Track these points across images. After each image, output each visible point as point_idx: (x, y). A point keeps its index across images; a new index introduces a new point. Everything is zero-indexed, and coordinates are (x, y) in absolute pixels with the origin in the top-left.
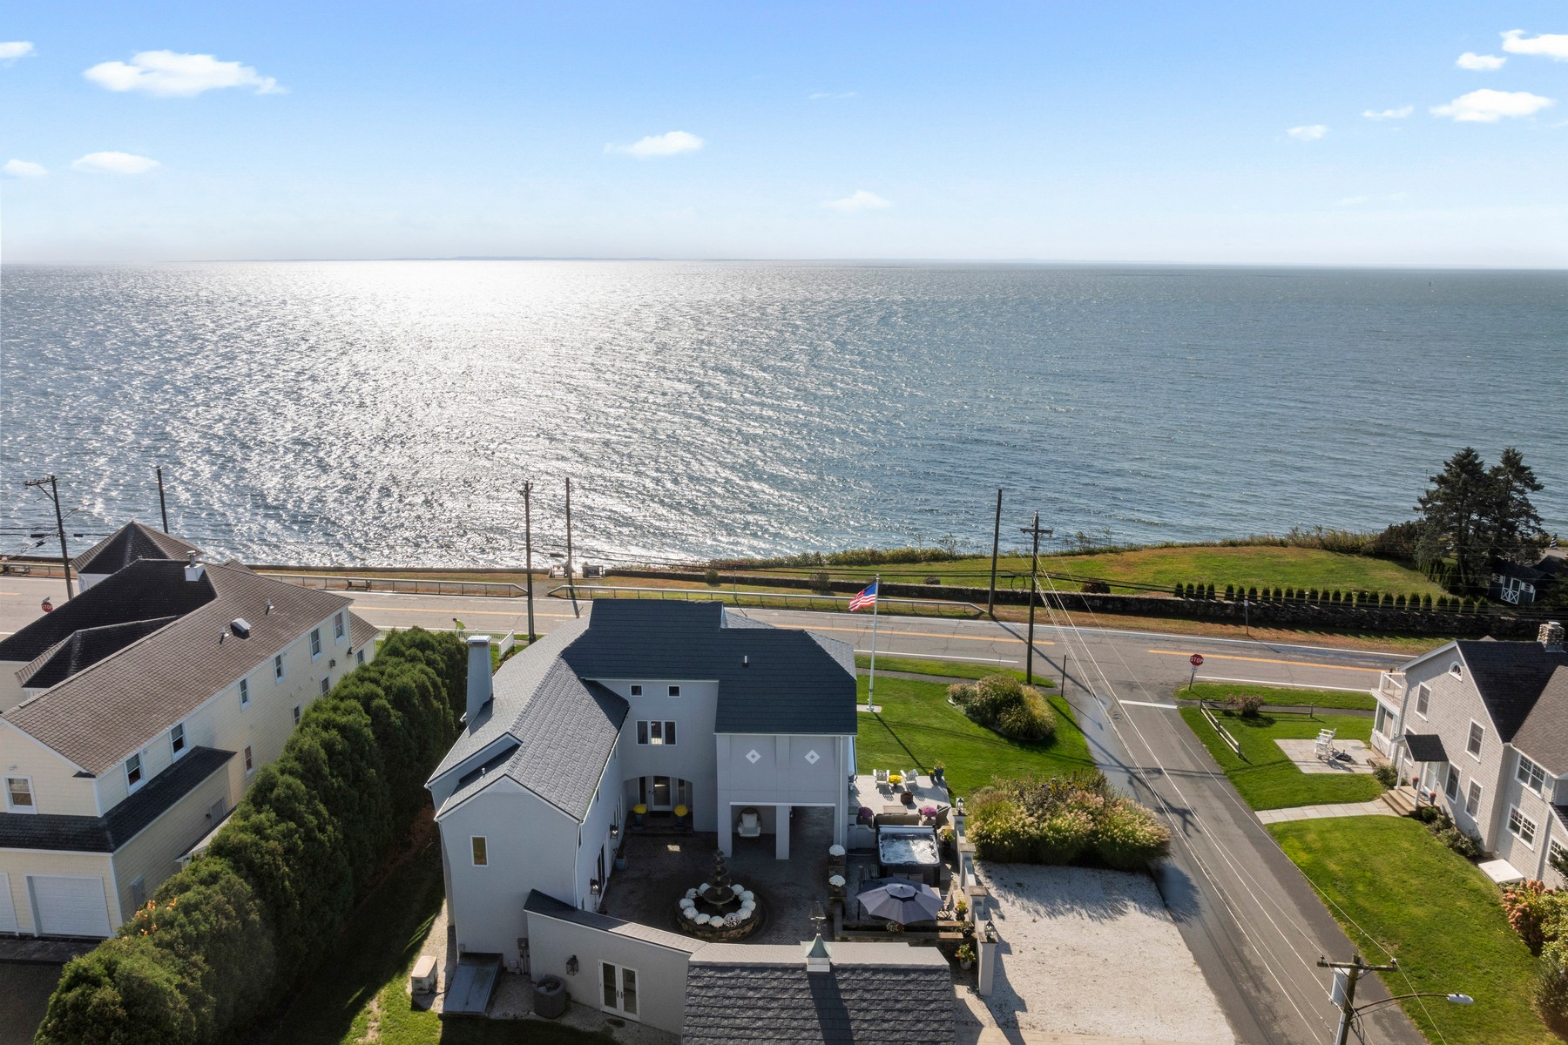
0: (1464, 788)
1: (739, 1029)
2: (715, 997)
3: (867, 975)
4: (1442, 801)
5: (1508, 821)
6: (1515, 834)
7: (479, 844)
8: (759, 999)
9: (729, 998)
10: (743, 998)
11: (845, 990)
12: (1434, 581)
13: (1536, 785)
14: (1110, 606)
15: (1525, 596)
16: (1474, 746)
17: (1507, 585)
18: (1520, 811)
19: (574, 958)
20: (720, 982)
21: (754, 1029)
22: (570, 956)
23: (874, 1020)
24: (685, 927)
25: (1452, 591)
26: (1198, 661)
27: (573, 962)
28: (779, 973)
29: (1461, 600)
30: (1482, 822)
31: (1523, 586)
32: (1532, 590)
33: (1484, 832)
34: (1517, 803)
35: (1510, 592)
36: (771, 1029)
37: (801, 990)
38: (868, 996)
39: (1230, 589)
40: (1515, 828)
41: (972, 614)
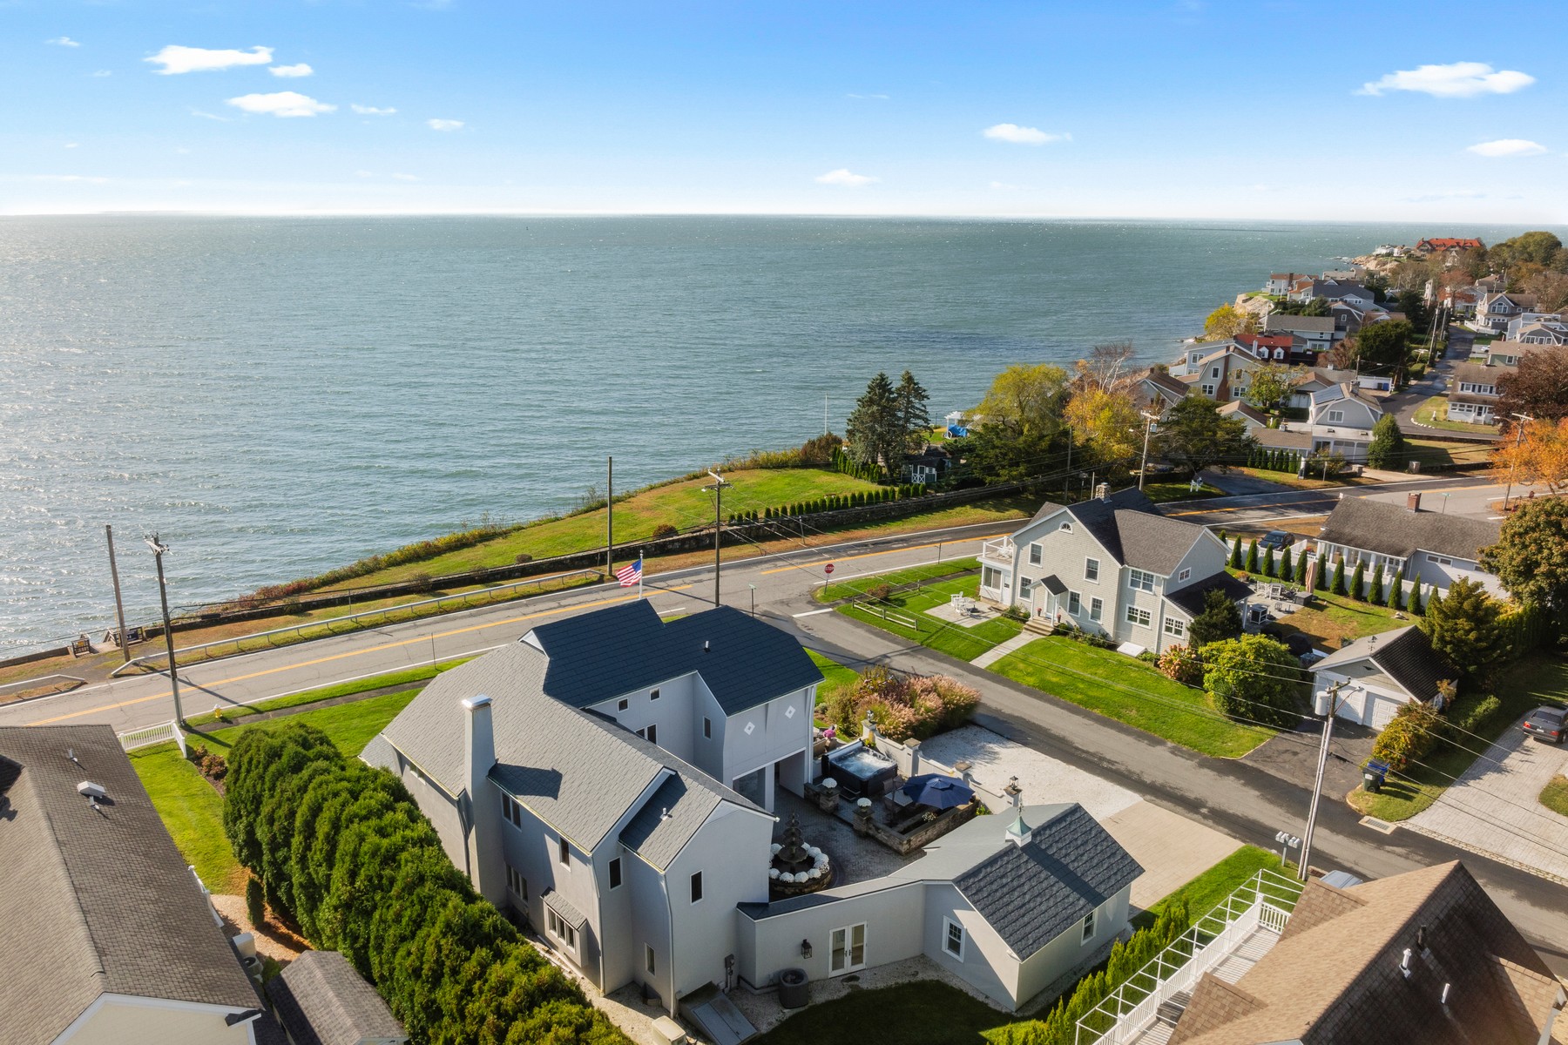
0: (1086, 603)
1: (1021, 907)
2: (989, 895)
3: (1048, 832)
4: (1068, 619)
5: (1129, 615)
6: (1133, 623)
7: (696, 880)
8: (1012, 881)
9: (997, 891)
10: (1004, 886)
11: (1047, 848)
12: (860, 478)
13: (1147, 587)
14: (687, 546)
15: (929, 477)
16: (1092, 574)
17: (915, 471)
18: (1135, 607)
19: (805, 941)
20: (982, 884)
21: (1029, 902)
22: (801, 941)
23: (1076, 858)
24: (789, 891)
25: (881, 483)
26: (830, 568)
27: (806, 946)
28: (1006, 858)
29: (897, 489)
30: (1107, 623)
31: (927, 470)
32: (934, 471)
33: (1109, 629)
34: (1133, 602)
35: (918, 476)
36: (1036, 896)
37: (1027, 862)
38: (1060, 845)
39: (768, 511)
40: (1131, 618)
41: (596, 579)
